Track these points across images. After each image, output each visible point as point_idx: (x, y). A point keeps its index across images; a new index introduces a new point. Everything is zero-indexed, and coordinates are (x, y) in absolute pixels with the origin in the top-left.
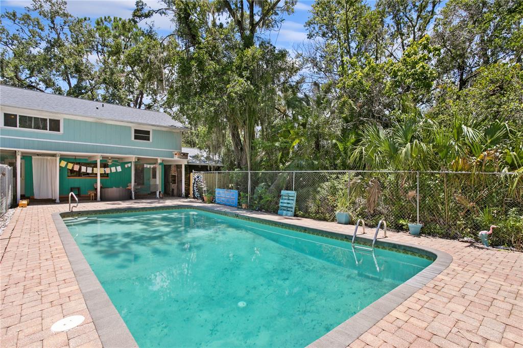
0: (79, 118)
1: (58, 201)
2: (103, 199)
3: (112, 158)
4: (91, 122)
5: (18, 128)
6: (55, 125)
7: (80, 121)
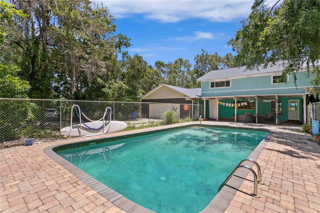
0: (239, 77)
1: (217, 120)
2: (238, 121)
3: (251, 97)
4: (244, 78)
5: (215, 88)
6: (228, 84)
7: (239, 79)
